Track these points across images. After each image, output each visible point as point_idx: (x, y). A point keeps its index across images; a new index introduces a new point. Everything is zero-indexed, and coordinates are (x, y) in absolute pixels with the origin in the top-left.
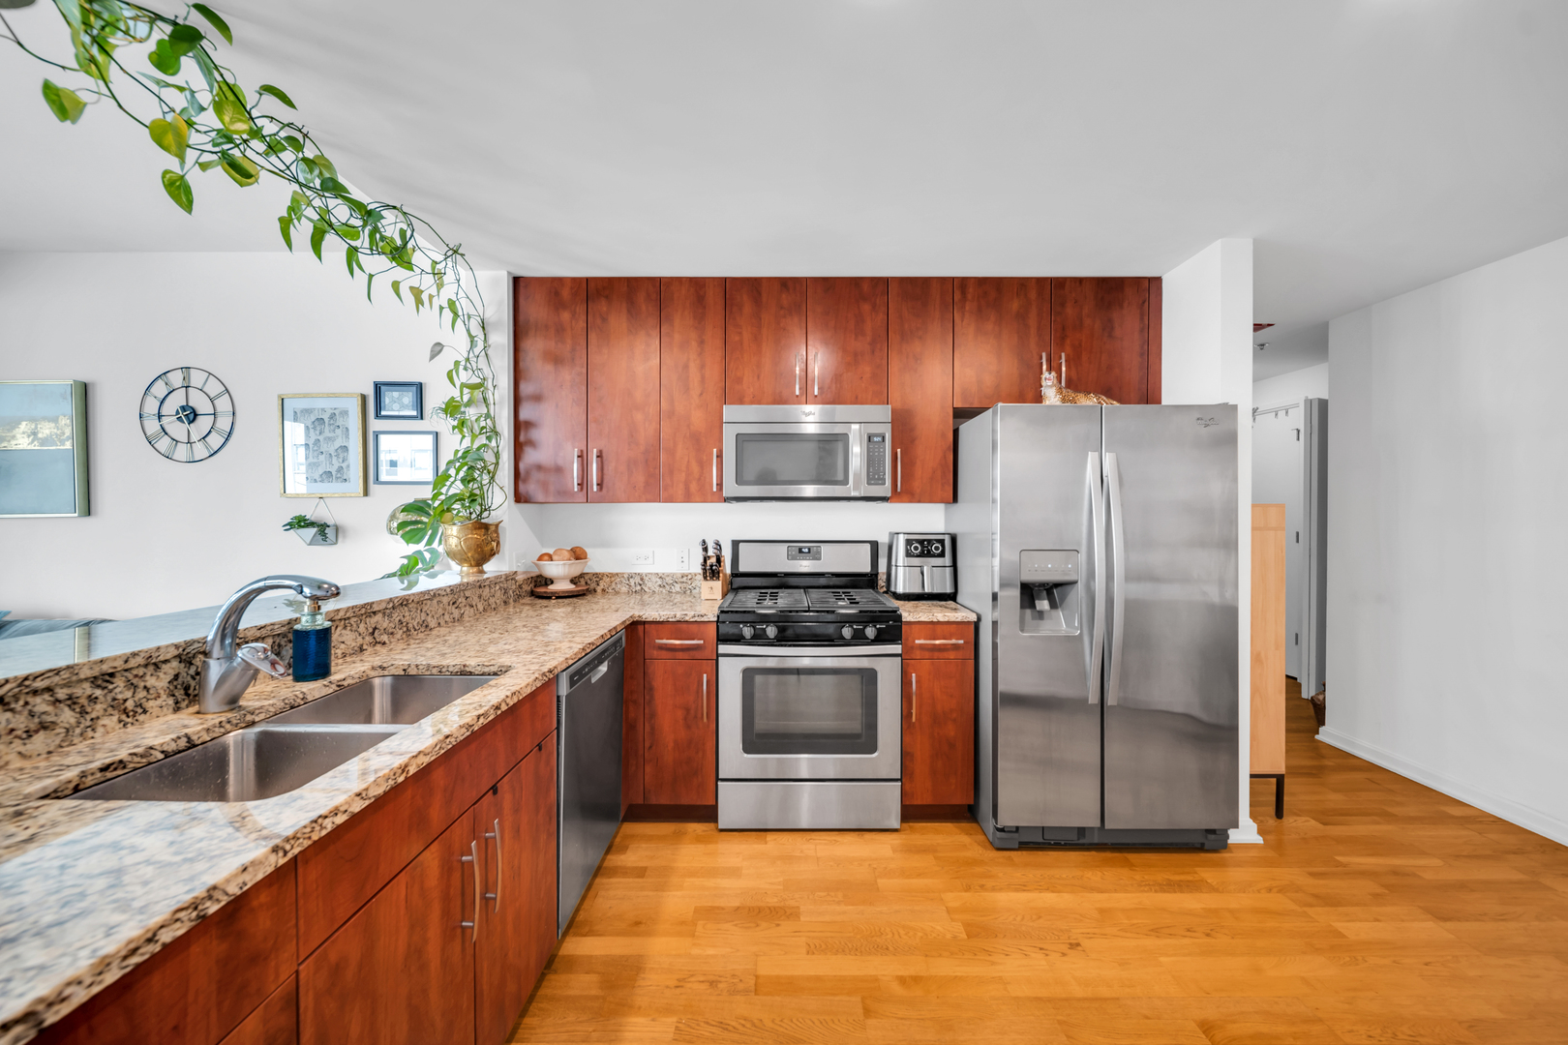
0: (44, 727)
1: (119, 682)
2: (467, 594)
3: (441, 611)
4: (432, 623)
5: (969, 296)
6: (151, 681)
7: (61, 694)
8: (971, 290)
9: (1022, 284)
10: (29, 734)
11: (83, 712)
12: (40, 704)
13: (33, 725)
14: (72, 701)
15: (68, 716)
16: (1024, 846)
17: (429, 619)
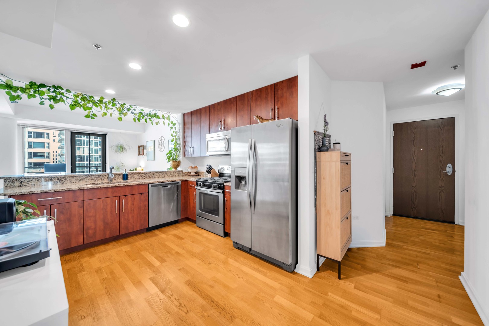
0: (93, 179)
1: (101, 176)
2: (166, 173)
3: (159, 175)
4: (157, 177)
5: (254, 96)
6: (105, 177)
7: (95, 176)
8: (254, 94)
9: (266, 88)
10: (92, 180)
11: (97, 179)
12: (93, 177)
13: (92, 179)
14: (96, 177)
15: (95, 179)
16: (239, 248)
17: (156, 176)
